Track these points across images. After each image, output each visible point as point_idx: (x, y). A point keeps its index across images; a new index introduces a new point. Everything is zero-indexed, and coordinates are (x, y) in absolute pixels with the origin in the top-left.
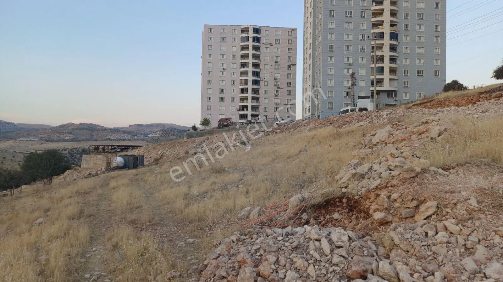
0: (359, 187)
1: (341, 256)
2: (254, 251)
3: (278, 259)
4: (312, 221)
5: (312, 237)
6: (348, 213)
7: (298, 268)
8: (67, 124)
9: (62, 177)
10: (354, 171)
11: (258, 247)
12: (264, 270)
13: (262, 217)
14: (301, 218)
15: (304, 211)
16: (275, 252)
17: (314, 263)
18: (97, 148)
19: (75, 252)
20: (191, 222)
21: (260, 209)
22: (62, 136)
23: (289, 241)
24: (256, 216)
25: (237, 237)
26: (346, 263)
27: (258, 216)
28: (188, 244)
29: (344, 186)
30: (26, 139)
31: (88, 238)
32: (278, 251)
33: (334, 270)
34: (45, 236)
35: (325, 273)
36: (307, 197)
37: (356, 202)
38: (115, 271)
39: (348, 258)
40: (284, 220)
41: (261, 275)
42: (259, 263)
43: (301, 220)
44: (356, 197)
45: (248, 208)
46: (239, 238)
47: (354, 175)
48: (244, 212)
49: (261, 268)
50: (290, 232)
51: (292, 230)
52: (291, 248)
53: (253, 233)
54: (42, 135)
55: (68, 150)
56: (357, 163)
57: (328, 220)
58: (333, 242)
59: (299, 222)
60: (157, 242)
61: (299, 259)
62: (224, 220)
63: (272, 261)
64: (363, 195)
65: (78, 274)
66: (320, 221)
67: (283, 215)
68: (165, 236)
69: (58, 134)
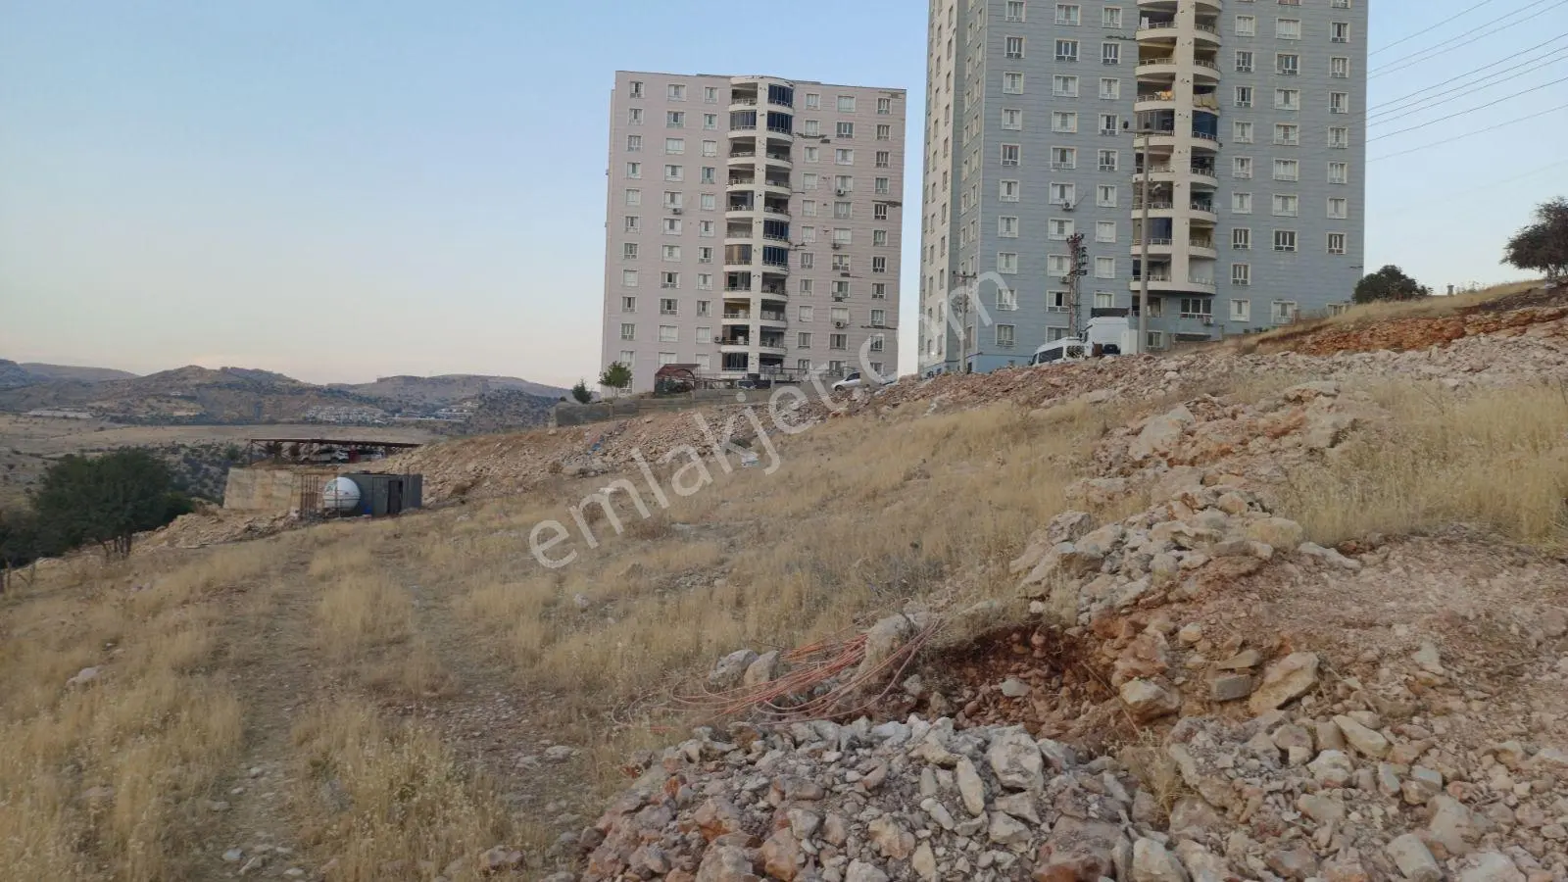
0: (1083, 600)
1: (1016, 817)
2: (749, 794)
3: (822, 821)
4: (936, 700)
5: (929, 756)
6: (1048, 678)
7: (884, 853)
8: (181, 370)
9: (162, 534)
10: (1069, 548)
11: (763, 781)
12: (778, 857)
13: (781, 685)
14: (903, 691)
15: (911, 670)
16: (813, 799)
17: (933, 839)
18: (274, 448)
19: (195, 778)
20: (560, 692)
21: (777, 657)
22: (164, 408)
23: (859, 766)
24: (764, 680)
25: (701, 745)
26: (1032, 840)
27: (771, 679)
28: (549, 762)
29: (1038, 595)
30: (49, 413)
31: (238, 735)
32: (824, 796)
33: (994, 861)
34: (102, 725)
35: (967, 870)
36: (922, 625)
37: (1072, 645)
38: (318, 843)
39: (1039, 826)
40: (850, 693)
41: (767, 869)
42: (763, 834)
43: (902, 698)
44: (1073, 631)
45: (739, 655)
46: (708, 749)
47: (1068, 560)
48: (726, 667)
49: (769, 849)
50: (863, 737)
51: (869, 731)
52: (863, 790)
53: (751, 734)
54: (101, 400)
55: (183, 451)
56: (1080, 523)
57: (984, 698)
58: (995, 775)
59: (895, 702)
60: (451, 754)
61: (887, 824)
62: (664, 690)
63: (804, 828)
64: (1092, 626)
65: (204, 849)
66: (962, 700)
67: (849, 679)
68: (477, 734)
69: (152, 401)
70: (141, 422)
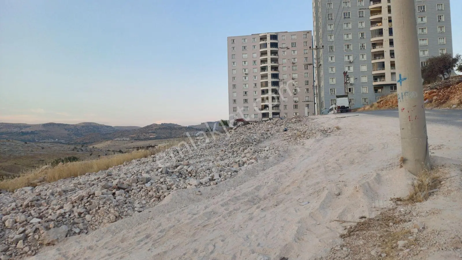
22: (147, 136)
30: (119, 139)
54: (132, 135)
69: (144, 134)
70: (142, 140)
